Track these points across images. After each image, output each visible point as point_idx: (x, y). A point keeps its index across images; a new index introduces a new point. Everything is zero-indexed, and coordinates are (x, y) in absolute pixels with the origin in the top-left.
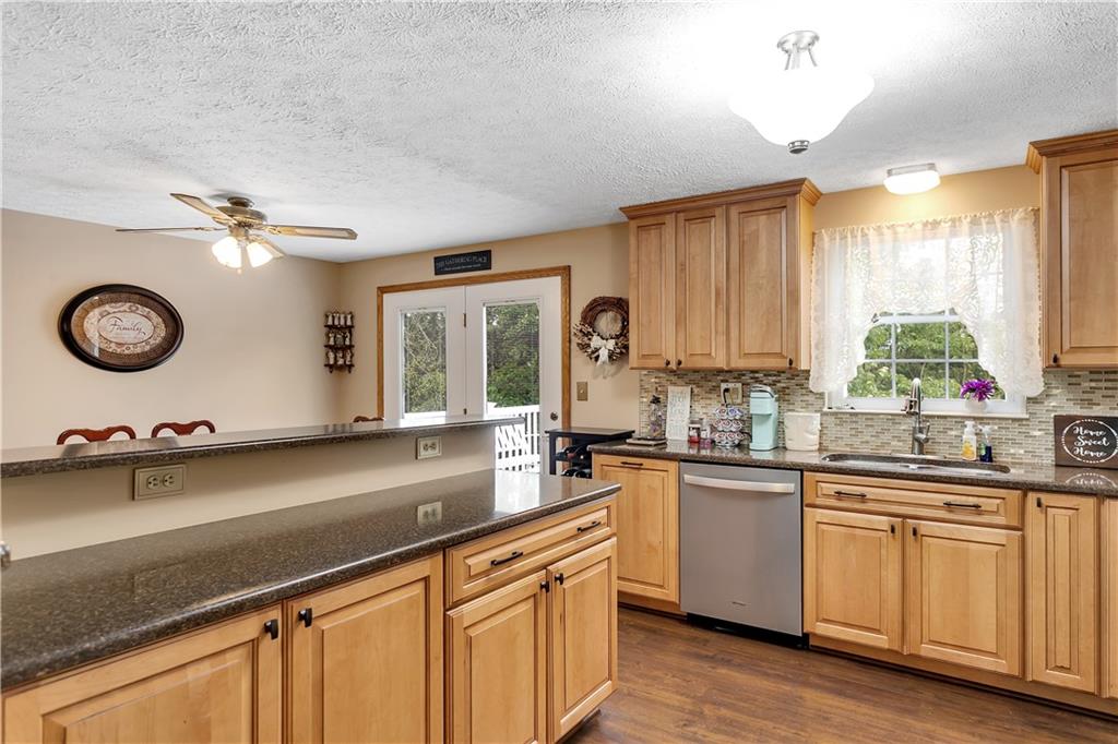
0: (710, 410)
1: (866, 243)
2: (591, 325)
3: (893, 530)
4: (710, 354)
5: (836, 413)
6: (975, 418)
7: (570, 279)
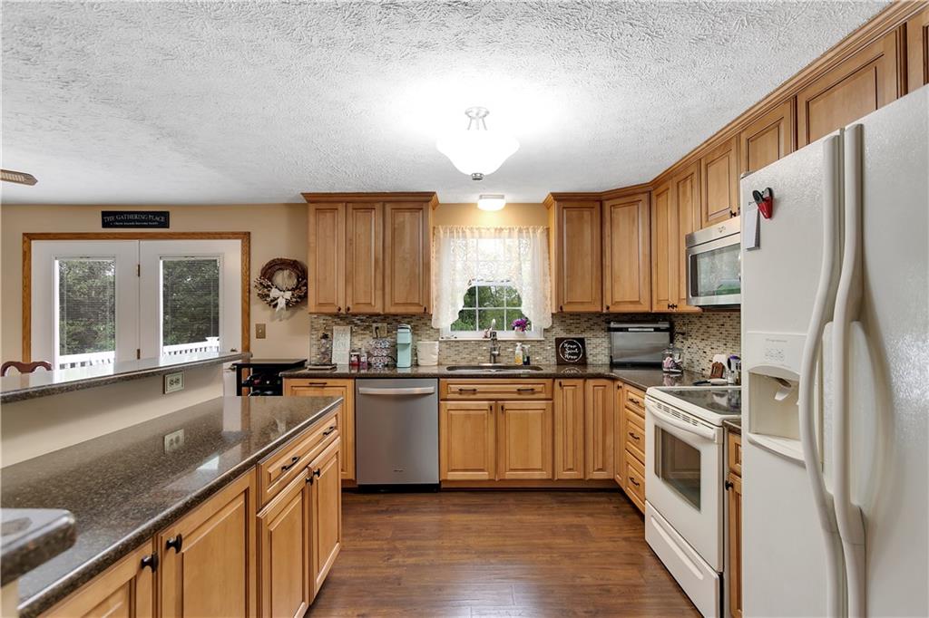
0: (365, 343)
1: (465, 237)
2: (270, 279)
3: (491, 409)
4: (370, 304)
5: (445, 342)
6: (520, 341)
7: (249, 242)
